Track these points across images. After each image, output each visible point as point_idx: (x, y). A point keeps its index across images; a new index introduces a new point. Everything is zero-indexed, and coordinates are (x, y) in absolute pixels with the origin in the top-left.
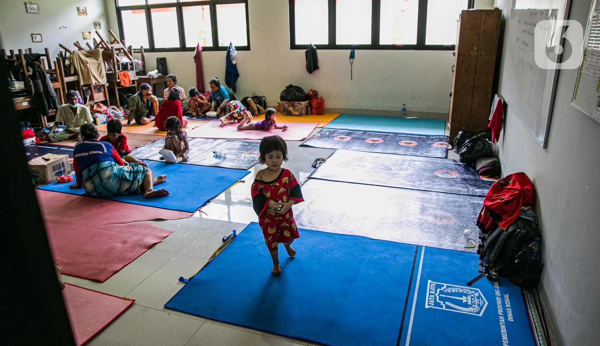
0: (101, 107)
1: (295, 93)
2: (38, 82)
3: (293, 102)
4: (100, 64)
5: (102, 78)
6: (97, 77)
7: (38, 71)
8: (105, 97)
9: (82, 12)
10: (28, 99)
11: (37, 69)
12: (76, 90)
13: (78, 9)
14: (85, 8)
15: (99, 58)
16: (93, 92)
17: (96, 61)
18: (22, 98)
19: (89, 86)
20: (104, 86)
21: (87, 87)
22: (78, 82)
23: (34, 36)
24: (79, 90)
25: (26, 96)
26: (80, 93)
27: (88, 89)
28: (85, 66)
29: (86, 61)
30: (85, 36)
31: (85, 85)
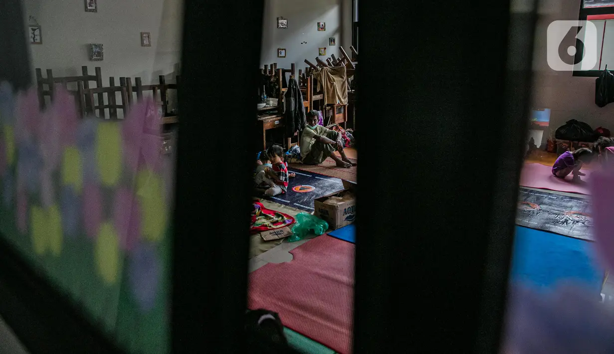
0: (340, 130)
1: (581, 131)
2: (291, 100)
3: (576, 142)
4: (344, 82)
5: (345, 98)
6: (341, 97)
7: (293, 88)
8: (345, 119)
9: (322, 28)
10: (279, 118)
11: (293, 86)
12: (319, 110)
13: (319, 24)
14: (324, 23)
15: (344, 76)
16: (336, 112)
17: (341, 79)
18: (274, 116)
19: (332, 106)
20: (345, 106)
21: (329, 107)
22: (322, 101)
23: (280, 51)
24: (322, 110)
25: (277, 114)
26: (323, 113)
27: (330, 109)
28: (332, 84)
29: (333, 79)
30: (321, 52)
31: (328, 105)
